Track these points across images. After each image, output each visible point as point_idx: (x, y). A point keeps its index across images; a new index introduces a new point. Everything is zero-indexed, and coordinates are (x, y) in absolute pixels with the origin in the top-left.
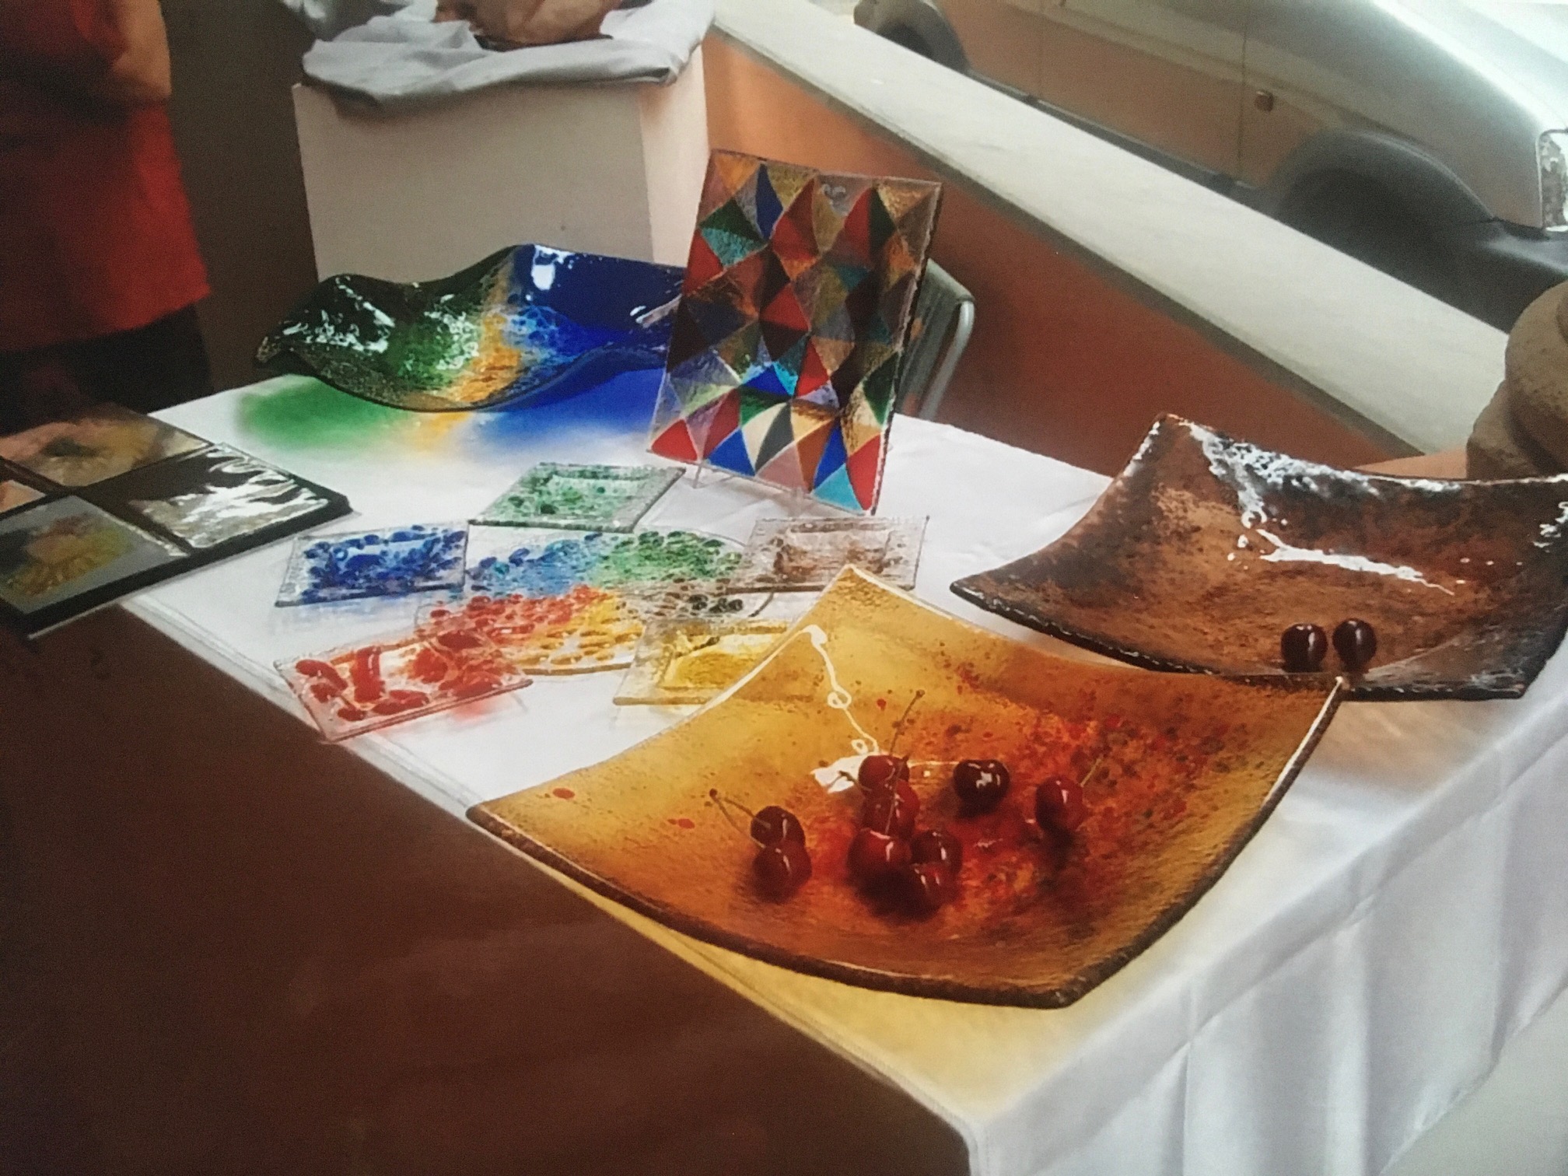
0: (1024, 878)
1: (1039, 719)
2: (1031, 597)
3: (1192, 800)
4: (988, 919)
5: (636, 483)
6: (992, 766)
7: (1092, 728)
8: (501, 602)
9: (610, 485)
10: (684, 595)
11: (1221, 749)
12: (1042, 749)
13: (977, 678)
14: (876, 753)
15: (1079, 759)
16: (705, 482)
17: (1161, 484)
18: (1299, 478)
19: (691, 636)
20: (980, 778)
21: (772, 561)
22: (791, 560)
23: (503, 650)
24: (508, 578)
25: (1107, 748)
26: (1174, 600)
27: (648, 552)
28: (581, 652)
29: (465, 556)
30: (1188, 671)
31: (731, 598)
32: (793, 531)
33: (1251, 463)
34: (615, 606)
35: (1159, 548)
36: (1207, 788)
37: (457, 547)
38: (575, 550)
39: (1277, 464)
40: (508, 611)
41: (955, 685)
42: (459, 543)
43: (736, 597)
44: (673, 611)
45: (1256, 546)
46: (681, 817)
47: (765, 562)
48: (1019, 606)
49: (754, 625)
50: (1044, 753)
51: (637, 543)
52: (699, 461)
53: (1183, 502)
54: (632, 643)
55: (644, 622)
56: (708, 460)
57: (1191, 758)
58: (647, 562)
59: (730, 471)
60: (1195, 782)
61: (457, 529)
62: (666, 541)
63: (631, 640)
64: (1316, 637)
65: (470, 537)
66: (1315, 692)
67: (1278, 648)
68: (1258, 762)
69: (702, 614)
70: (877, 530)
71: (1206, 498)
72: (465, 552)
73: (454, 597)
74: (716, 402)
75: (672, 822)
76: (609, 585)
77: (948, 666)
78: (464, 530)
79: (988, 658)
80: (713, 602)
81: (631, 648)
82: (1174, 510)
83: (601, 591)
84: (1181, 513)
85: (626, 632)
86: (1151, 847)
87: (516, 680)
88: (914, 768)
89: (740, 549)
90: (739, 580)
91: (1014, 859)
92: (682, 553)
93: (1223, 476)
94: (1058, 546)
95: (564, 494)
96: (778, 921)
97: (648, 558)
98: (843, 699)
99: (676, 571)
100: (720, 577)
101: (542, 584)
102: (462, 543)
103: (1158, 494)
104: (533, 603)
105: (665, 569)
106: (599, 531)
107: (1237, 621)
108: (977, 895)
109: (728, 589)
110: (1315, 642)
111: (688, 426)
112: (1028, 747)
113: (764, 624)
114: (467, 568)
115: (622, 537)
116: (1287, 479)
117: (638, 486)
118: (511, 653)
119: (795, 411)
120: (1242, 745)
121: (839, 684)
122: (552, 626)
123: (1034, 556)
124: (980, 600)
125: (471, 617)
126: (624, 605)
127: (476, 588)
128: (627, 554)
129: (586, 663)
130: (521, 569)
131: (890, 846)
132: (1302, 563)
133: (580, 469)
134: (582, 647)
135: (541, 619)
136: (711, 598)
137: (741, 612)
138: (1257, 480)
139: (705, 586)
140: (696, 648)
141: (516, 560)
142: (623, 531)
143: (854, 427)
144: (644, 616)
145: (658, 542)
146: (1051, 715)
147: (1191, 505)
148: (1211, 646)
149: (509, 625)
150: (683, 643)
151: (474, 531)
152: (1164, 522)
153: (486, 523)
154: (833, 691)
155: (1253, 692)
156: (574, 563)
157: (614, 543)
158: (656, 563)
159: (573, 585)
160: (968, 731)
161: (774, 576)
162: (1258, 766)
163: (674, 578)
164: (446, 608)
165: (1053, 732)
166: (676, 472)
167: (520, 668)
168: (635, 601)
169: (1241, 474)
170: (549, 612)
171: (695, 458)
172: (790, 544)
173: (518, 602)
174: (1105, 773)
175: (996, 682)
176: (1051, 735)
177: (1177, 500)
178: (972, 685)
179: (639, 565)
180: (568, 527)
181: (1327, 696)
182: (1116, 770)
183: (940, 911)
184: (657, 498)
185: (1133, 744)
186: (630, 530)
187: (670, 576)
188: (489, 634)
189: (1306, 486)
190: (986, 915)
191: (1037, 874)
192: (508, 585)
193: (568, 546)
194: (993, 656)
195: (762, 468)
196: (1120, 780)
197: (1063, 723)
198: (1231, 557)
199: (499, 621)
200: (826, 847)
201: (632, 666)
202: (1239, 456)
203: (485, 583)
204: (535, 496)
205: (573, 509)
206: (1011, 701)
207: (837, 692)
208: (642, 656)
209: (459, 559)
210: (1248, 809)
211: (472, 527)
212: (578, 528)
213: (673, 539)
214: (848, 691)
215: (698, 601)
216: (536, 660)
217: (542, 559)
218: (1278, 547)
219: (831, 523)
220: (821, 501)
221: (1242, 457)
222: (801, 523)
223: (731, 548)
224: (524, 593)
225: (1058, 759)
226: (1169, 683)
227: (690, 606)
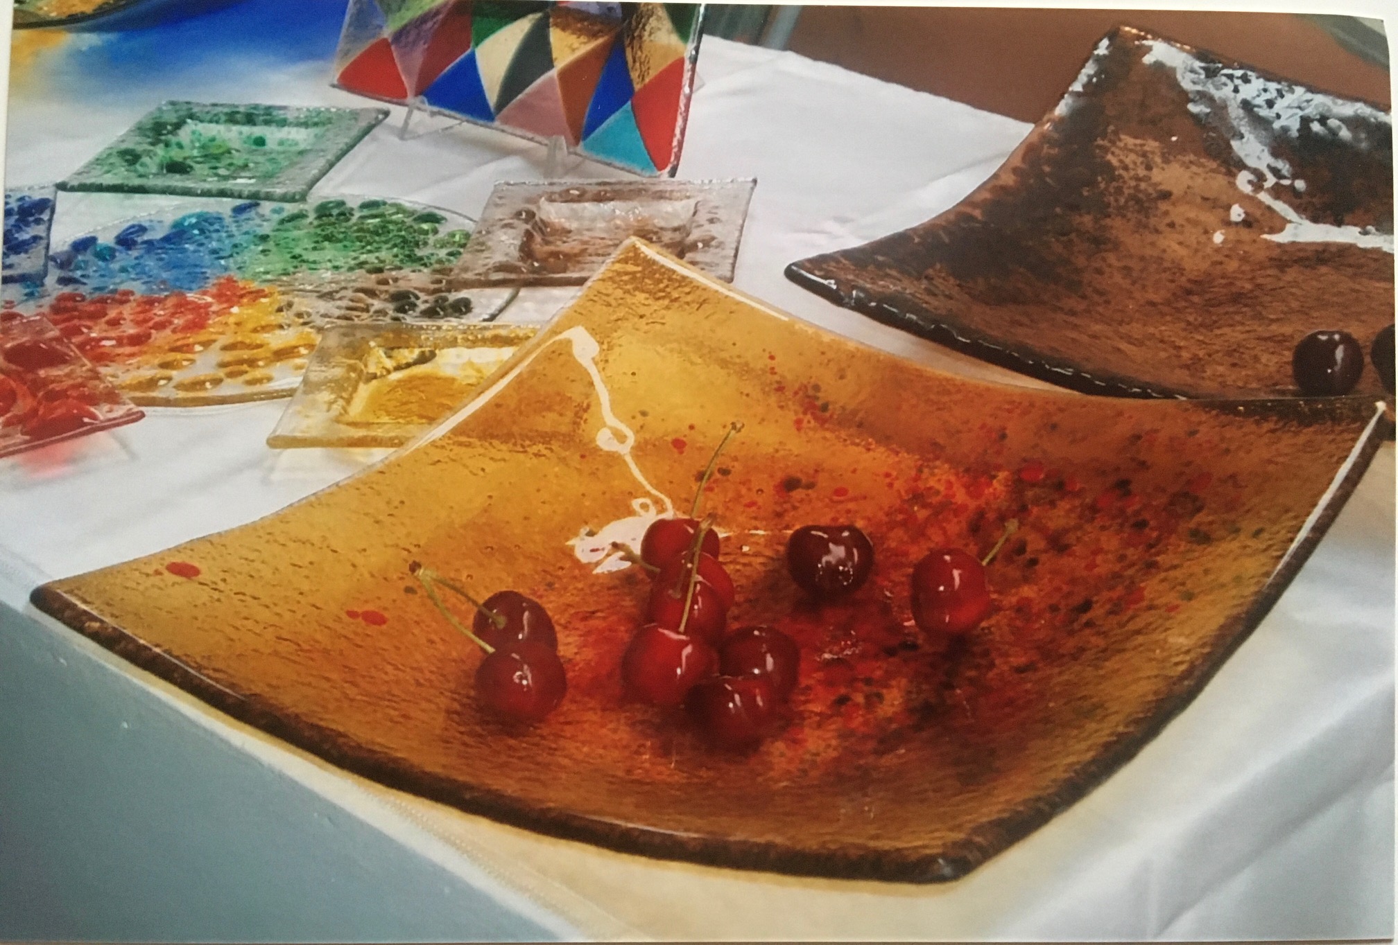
0: (893, 701)
1: (920, 470)
2: (909, 288)
3: (1152, 587)
4: (837, 760)
5: (313, 131)
6: (846, 534)
7: (999, 481)
8: (103, 301)
9: (273, 135)
10: (381, 292)
11: (1199, 510)
12: (921, 514)
13: (825, 408)
14: (669, 515)
15: (978, 527)
16: (421, 131)
17: (1111, 128)
18: (1323, 120)
19: (390, 350)
20: (828, 552)
21: (518, 242)
22: (547, 243)
23: (103, 370)
24: (115, 266)
25: (1024, 509)
26: (1130, 298)
27: (330, 230)
28: (221, 373)
29: (48, 235)
30: (1149, 397)
31: (453, 296)
32: (551, 200)
33: (1249, 98)
34: (276, 307)
35: (1108, 221)
36: (1175, 567)
37: (38, 221)
38: (216, 227)
39: (1289, 99)
40: (112, 314)
41: (792, 417)
42: (42, 216)
43: (464, 294)
44: (365, 315)
45: (1257, 221)
46: (370, 607)
47: (506, 245)
48: (892, 299)
49: (488, 334)
50: (927, 519)
51: (312, 216)
52: (410, 99)
53: (1144, 155)
54: (298, 361)
55: (320, 330)
56: (421, 98)
57: (1153, 523)
58: (326, 244)
59: (458, 115)
60: (1158, 558)
61: (37, 196)
62: (357, 215)
63: (300, 356)
64: (1345, 350)
65: (58, 209)
66: (1343, 426)
67: (1289, 370)
68: (1255, 527)
69: (410, 319)
70: (677, 199)
71: (1180, 149)
72: (49, 229)
73: (30, 295)
74: (437, 12)
75: (352, 614)
76: (269, 277)
77: (780, 389)
78: (51, 197)
79: (842, 377)
80: (426, 302)
81: (300, 367)
82: (1131, 166)
83: (255, 286)
84: (1142, 172)
85: (294, 343)
86: (1089, 655)
87: (119, 411)
88: (728, 539)
89: (470, 226)
90: (466, 270)
91: (878, 673)
92: (381, 231)
93: (1207, 114)
94: (952, 217)
95: (203, 147)
96: (515, 760)
97: (329, 238)
98: (621, 438)
99: (371, 258)
100: (437, 266)
101: (165, 275)
102: (45, 217)
103: (1106, 143)
104: (150, 302)
105: (354, 254)
106: (255, 199)
107: (1226, 330)
108: (819, 726)
109: (449, 282)
110: (1343, 360)
111: (393, 48)
112: (901, 511)
113: (503, 332)
114: (51, 253)
115: (290, 208)
116: (1305, 121)
117: (316, 136)
118: (117, 374)
119: (556, 25)
120: (1231, 506)
121: (616, 415)
122: (180, 335)
123: (914, 230)
124: (831, 289)
125: (56, 323)
126: (290, 305)
127: (63, 281)
128: (296, 233)
129: (230, 388)
130: (134, 253)
131: (688, 650)
132: (1326, 246)
133: (226, 110)
134: (223, 365)
135: (161, 326)
136: (423, 296)
137: (469, 315)
138: (1260, 123)
139: (415, 279)
140: (398, 368)
141: (126, 241)
142: (291, 199)
143: (644, 46)
144: (319, 322)
145: (345, 215)
146: (938, 463)
147: (1158, 160)
148: (1187, 367)
149: (113, 334)
150: (378, 359)
151: (64, 201)
152: (1115, 184)
153: (84, 188)
154: (604, 425)
155: (1250, 426)
156: (214, 245)
157: (276, 217)
158: (340, 245)
159: (214, 278)
160: (810, 486)
161: (520, 264)
162: (1257, 534)
163: (367, 266)
164: (17, 310)
165: (942, 488)
166: (374, 115)
167: (126, 395)
168: (305, 301)
169: (1235, 112)
170: (173, 315)
171: (405, 96)
172: (544, 218)
173: (127, 301)
174: (1021, 548)
175: (854, 413)
176: (938, 492)
177: (1136, 153)
178: (816, 418)
179: (315, 249)
180: (207, 194)
181: (1362, 429)
182: (1036, 543)
183: (763, 749)
184: (344, 153)
185: (1064, 505)
186: (303, 197)
187: (361, 265)
188: (81, 347)
189: (1333, 132)
190: (834, 754)
191: (914, 696)
192: (113, 277)
193: (206, 220)
194: (850, 375)
195: (505, 111)
196: (1043, 558)
197: (957, 474)
198: (1218, 238)
199: (97, 328)
200: (589, 654)
201: (298, 394)
202: (1231, 87)
203: (78, 273)
204: (160, 150)
205: (216, 168)
206: (878, 442)
207: (611, 428)
208: (314, 377)
209: (41, 238)
210: (1242, 597)
211: (61, 194)
212: (222, 194)
213: (366, 212)
214: (630, 426)
215: (403, 301)
216: (152, 383)
217: (167, 239)
218: (1290, 222)
219: (608, 188)
220: (595, 157)
221: (1236, 90)
222: (564, 188)
223: (455, 225)
224: (138, 288)
225: (948, 527)
226: (1120, 414)
227: (390, 307)
